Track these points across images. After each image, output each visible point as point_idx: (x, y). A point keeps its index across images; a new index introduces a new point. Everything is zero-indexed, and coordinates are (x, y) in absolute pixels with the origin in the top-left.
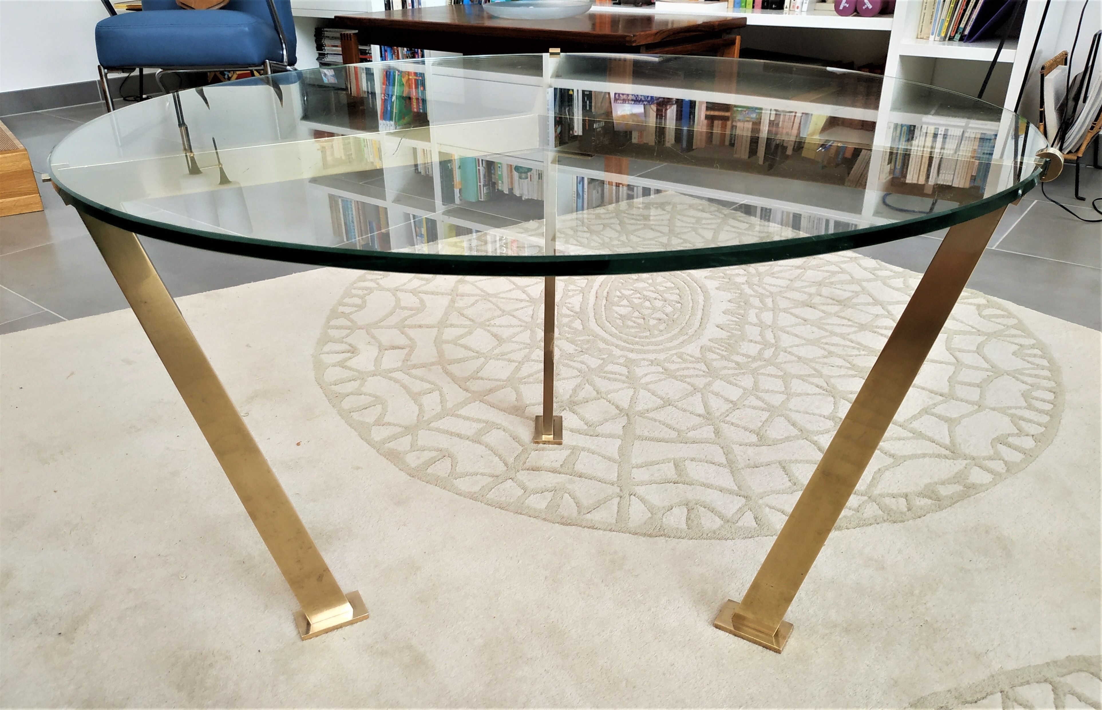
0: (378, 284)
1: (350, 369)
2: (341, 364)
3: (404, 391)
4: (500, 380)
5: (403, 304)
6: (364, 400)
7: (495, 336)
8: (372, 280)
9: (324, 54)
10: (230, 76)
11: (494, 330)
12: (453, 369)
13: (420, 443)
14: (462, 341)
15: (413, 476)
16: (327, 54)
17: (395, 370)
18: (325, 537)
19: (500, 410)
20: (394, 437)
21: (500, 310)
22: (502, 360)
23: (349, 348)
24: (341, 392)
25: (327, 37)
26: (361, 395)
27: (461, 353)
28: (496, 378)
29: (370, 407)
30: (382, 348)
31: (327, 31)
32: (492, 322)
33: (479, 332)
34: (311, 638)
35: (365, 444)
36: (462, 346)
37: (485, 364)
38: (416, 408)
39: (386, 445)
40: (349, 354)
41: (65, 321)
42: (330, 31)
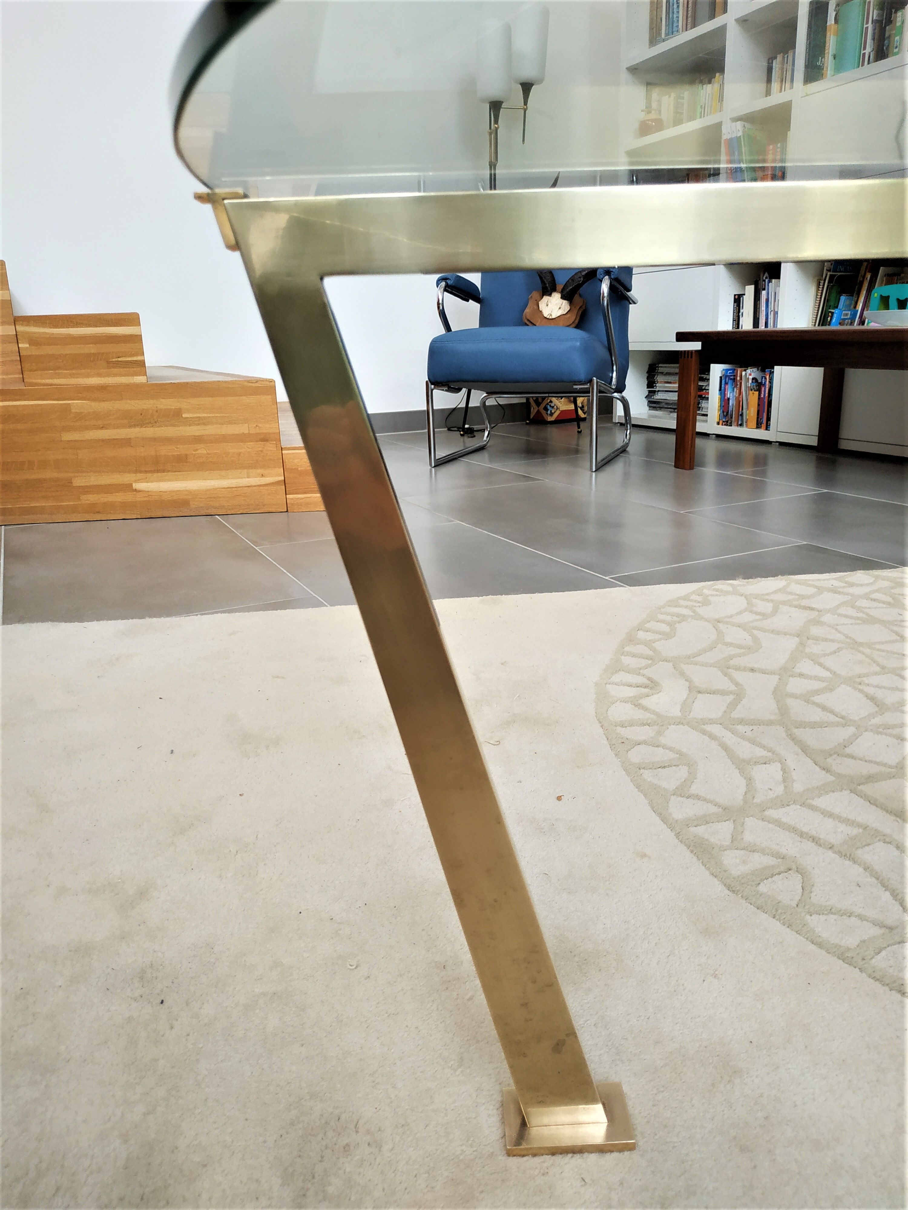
0: (694, 612)
1: (645, 709)
2: (635, 702)
3: (724, 753)
4: (885, 765)
5: (728, 639)
6: (661, 755)
7: (872, 699)
8: (686, 607)
9: (654, 392)
10: (553, 411)
11: (870, 691)
12: (806, 735)
13: (748, 837)
14: (817, 699)
15: (734, 891)
16: (658, 391)
17: (711, 722)
18: (577, 959)
19: (887, 811)
20: (705, 820)
21: (878, 665)
22: (886, 735)
23: (647, 682)
24: (629, 737)
25: (660, 373)
26: (657, 746)
27: (817, 715)
28: (878, 760)
29: (669, 766)
30: (695, 690)
31: (661, 367)
32: (865, 679)
33: (843, 690)
34: (524, 1156)
35: (657, 820)
36: (818, 705)
37: (856, 736)
38: (742, 783)
39: (692, 829)
40: (646, 690)
41: (327, 606)
42: (665, 367)
